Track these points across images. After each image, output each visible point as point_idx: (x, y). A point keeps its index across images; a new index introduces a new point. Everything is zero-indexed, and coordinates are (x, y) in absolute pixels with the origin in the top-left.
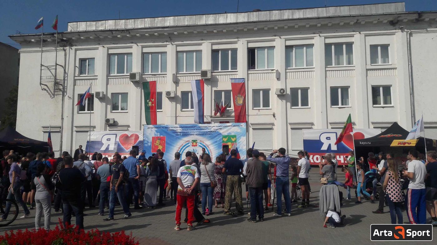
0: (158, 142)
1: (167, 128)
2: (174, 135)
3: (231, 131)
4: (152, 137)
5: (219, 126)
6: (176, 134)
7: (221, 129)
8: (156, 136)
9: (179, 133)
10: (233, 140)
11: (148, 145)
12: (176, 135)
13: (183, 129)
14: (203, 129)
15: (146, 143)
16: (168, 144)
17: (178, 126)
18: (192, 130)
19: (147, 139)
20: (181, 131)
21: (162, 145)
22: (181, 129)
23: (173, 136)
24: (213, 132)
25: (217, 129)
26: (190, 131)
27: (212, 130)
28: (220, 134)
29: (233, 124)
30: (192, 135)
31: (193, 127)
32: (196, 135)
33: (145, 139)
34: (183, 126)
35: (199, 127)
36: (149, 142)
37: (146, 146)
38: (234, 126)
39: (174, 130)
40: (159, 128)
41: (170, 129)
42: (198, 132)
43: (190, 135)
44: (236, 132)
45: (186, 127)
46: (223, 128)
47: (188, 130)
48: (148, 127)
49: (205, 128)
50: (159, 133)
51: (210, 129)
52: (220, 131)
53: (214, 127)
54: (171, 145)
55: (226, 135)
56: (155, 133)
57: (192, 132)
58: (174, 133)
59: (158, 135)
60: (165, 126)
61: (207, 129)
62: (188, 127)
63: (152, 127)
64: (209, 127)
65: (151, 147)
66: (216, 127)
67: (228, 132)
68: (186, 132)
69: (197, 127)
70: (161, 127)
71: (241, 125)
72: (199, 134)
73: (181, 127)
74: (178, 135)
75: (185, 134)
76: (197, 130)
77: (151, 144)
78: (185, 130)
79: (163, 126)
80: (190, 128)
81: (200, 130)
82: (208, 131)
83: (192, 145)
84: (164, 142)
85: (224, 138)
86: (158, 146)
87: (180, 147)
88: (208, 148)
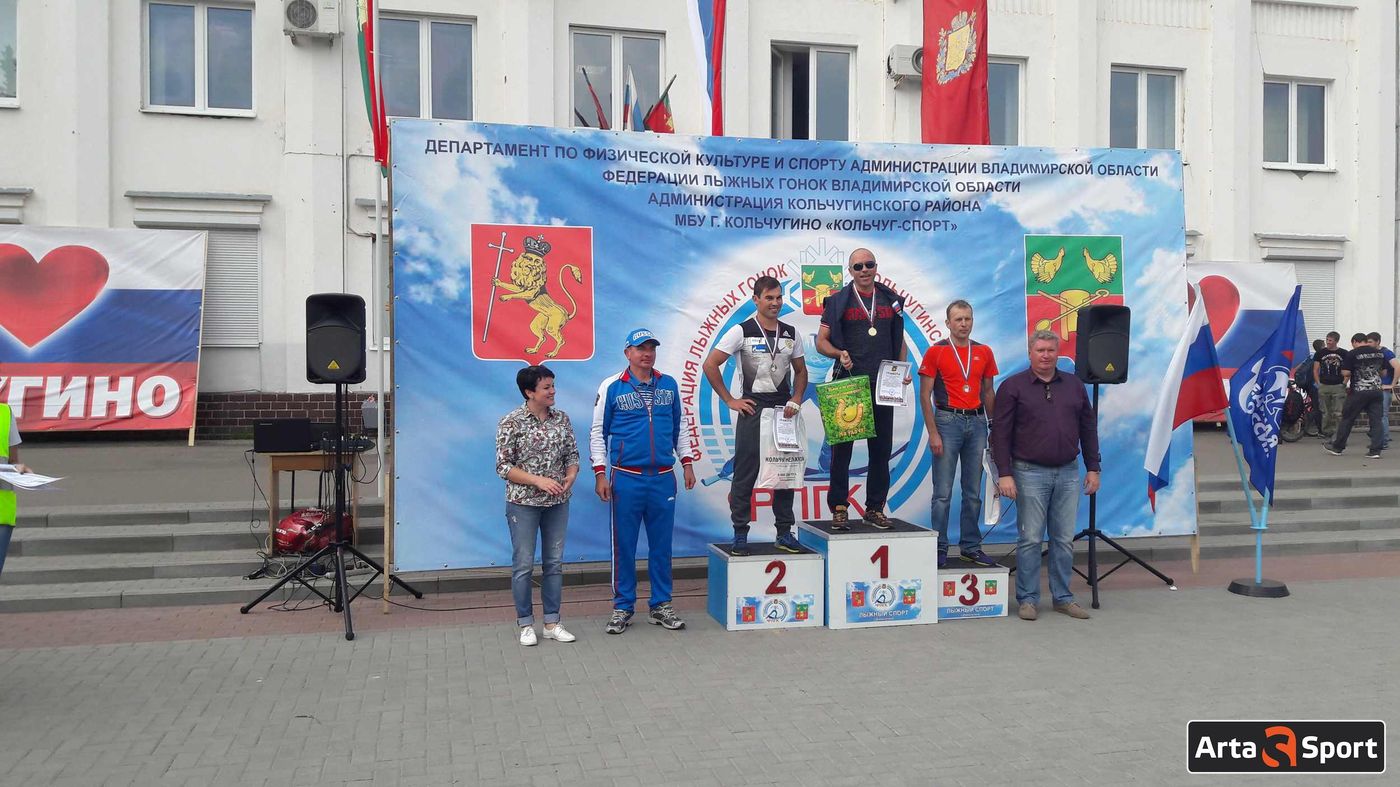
0: (525, 271)
1: (601, 155)
2: (665, 216)
3: (1084, 208)
4: (476, 229)
5: (1005, 169)
7: (1016, 186)
8: (510, 222)
9: (700, 209)
10: (1100, 270)
11: (438, 291)
12: (681, 220)
13: (733, 172)
14: (888, 186)
15: (420, 278)
16: (616, 290)
17: (695, 151)
18: (806, 184)
19: (423, 244)
20: (717, 191)
21: (560, 300)
22: (715, 172)
23: (657, 225)
24: (963, 205)
25: (991, 188)
26: (786, 194)
27: (953, 194)
28: (1006, 223)
29: (1101, 156)
30: (805, 226)
31: (807, 160)
32: (833, 227)
33: (411, 242)
34: (728, 150)
35: (855, 166)
36: (441, 265)
37: (419, 299)
38: (1102, 170)
39: (664, 179)
40: (531, 151)
41: (629, 172)
42: (850, 206)
43: (788, 224)
44: (1121, 213)
45: (756, 160)
46: (1028, 182)
47: (770, 184)
48: (434, 142)
49: (903, 180)
50: (534, 194)
51: (936, 187)
52: (1008, 204)
53: (964, 168)
54: (641, 301)
55: (1049, 230)
56: (495, 191)
57: (802, 204)
58: (662, 203)
59: (526, 208)
60: (580, 137)
61: (917, 187)
62: (772, 163)
63: (466, 143)
64: (929, 166)
65: (464, 311)
66: (983, 172)
67: (1066, 213)
68: (758, 204)
69: (842, 166)
70: (545, 147)
71: (1152, 164)
72: (860, 221)
73: (719, 159)
74: (696, 219)
75: (751, 219)
76: (841, 185)
77: (463, 286)
78: (745, 180)
79: (562, 137)
80: (787, 173)
81: (863, 190)
82: (923, 204)
83: (807, 301)
84: (577, 275)
85: (1037, 258)
86: (529, 301)
87: (714, 318)
88: (923, 331)
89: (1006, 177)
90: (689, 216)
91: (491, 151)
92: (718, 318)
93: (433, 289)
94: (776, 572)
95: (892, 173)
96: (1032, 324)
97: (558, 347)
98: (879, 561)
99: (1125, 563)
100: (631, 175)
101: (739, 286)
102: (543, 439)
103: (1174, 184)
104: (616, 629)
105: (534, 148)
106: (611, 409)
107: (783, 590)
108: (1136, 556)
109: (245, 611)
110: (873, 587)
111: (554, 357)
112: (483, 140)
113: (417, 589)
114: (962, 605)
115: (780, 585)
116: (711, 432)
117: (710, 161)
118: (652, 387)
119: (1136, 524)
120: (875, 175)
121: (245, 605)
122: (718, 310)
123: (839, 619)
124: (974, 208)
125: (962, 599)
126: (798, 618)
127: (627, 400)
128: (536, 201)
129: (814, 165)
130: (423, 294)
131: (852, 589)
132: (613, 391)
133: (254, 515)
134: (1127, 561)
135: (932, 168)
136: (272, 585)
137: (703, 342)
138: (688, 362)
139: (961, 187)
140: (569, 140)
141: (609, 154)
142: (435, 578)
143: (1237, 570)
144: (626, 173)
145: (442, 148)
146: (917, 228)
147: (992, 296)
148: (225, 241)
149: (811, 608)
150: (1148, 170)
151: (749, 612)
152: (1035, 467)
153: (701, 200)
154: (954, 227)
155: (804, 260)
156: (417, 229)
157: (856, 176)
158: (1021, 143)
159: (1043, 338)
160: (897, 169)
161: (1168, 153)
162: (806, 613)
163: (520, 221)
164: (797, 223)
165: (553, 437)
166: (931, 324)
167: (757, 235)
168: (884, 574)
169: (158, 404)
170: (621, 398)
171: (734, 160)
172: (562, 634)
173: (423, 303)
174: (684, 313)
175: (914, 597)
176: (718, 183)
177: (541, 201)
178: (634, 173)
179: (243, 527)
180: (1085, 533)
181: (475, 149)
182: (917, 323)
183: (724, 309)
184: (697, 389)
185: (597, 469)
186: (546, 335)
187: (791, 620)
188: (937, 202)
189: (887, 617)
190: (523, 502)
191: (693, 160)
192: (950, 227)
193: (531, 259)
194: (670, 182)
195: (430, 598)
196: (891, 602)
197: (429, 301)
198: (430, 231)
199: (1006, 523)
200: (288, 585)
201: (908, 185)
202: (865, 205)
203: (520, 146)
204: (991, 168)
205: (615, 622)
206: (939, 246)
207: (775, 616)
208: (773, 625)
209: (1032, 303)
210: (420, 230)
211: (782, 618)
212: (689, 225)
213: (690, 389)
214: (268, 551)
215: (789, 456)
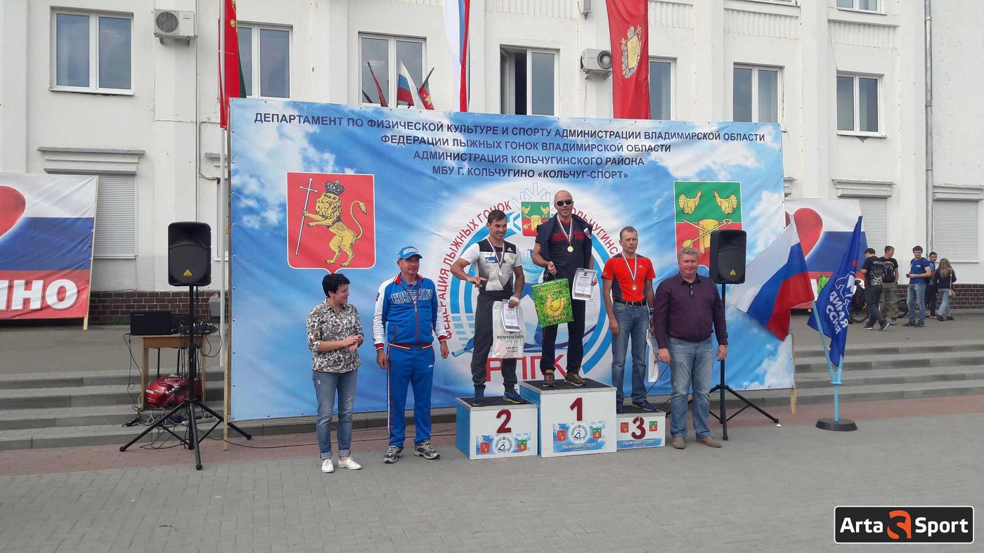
0: (326, 206)
1: (380, 124)
2: (426, 167)
4: (291, 177)
5: (660, 136)
6: (437, 163)
7: (668, 148)
8: (315, 171)
9: (450, 163)
10: (726, 205)
11: (264, 220)
12: (436, 170)
13: (473, 137)
14: (580, 147)
15: (250, 211)
16: (392, 219)
17: (446, 122)
18: (524, 146)
19: (253, 186)
20: (462, 150)
21: (351, 226)
22: (460, 137)
23: (420, 173)
24: (632, 161)
25: (651, 149)
26: (509, 152)
27: (625, 153)
28: (660, 173)
29: (727, 127)
30: (524, 175)
31: (524, 129)
32: (542, 175)
33: (244, 185)
34: (469, 122)
35: (558, 133)
36: (266, 201)
37: (249, 225)
38: (726, 137)
39: (424, 142)
40: (330, 121)
41: (400, 136)
42: (554, 160)
43: (512, 173)
44: (740, 166)
45: (489, 129)
46: (677, 145)
47: (499, 145)
48: (261, 114)
49: (590, 143)
50: (332, 151)
51: (613, 148)
52: (662, 160)
53: (631, 135)
54: (409, 227)
55: (690, 178)
56: (304, 149)
57: (521, 160)
58: (423, 158)
59: (327, 162)
60: (365, 111)
61: (600, 148)
62: (500, 131)
63: (284, 116)
64: (608, 134)
65: (282, 234)
66: (645, 138)
67: (702, 166)
68: (490, 159)
69: (549, 133)
70: (340, 119)
71: (761, 132)
72: (561, 171)
73: (463, 127)
74: (447, 169)
75: (486, 169)
76: (548, 146)
77: (281, 216)
78: (482, 142)
79: (352, 112)
80: (511, 138)
81: (563, 150)
82: (604, 161)
83: (525, 226)
84: (363, 208)
85: (682, 198)
86: (328, 227)
87: (460, 239)
88: (605, 247)
89: (661, 142)
90: (442, 167)
91: (302, 120)
92: (463, 238)
93: (259, 218)
94: (504, 417)
95: (583, 138)
96: (680, 242)
97: (350, 259)
98: (576, 409)
99: (744, 408)
100: (402, 138)
101: (478, 216)
102: (339, 325)
103: (776, 146)
104: (390, 460)
105: (332, 119)
106: (388, 303)
107: (509, 430)
108: (753, 403)
109: (123, 449)
110: (572, 427)
111: (347, 266)
112: (296, 113)
113: (248, 433)
114: (633, 439)
115: (507, 426)
116: (459, 319)
117: (457, 129)
118: (417, 287)
119: (753, 381)
120: (571, 140)
121: (123, 445)
122: (463, 233)
123: (548, 450)
124: (639, 162)
125: (634, 435)
126: (520, 450)
127: (399, 297)
128: (334, 156)
129: (529, 132)
130: (252, 222)
131: (557, 428)
132: (389, 290)
133: (130, 380)
134: (747, 407)
135: (611, 135)
136: (143, 431)
137: (453, 255)
138: (442, 269)
139: (630, 148)
140: (358, 114)
141: (386, 124)
142: (260, 425)
143: (820, 412)
144: (398, 137)
145: (267, 119)
146: (600, 176)
147: (652, 223)
148: (110, 183)
149: (528, 442)
150: (758, 137)
151: (485, 446)
152: (682, 341)
153: (451, 156)
154: (626, 176)
155: (522, 197)
156: (248, 176)
157: (558, 140)
158: (673, 118)
159: (687, 253)
160: (586, 136)
161: (772, 125)
162: (525, 446)
163: (322, 170)
164: (518, 173)
165: (346, 324)
166: (611, 243)
167: (491, 180)
168: (580, 418)
169: (61, 300)
170: (395, 295)
171: (474, 129)
172: (351, 464)
173: (252, 228)
174: (439, 235)
175: (600, 434)
176: (463, 145)
177: (337, 157)
178: (403, 137)
179: (123, 389)
180: (718, 387)
181: (290, 119)
182: (601, 242)
183: (467, 232)
184: (449, 288)
185: (377, 346)
186: (341, 251)
187: (515, 452)
188: (614, 159)
189: (582, 448)
190: (325, 370)
191: (445, 129)
192: (623, 176)
193: (330, 197)
194: (428, 144)
195: (257, 439)
196: (584, 438)
197: (257, 227)
198: (258, 177)
199: (664, 380)
200: (155, 430)
201: (594, 146)
202: (564, 161)
203: (322, 118)
204: (651, 135)
205: (390, 454)
206: (615, 189)
207: (503, 449)
208: (502, 455)
209: (679, 228)
210: (251, 177)
211: (509, 450)
212: (443, 173)
213: (443, 288)
214: (140, 406)
215: (513, 334)
